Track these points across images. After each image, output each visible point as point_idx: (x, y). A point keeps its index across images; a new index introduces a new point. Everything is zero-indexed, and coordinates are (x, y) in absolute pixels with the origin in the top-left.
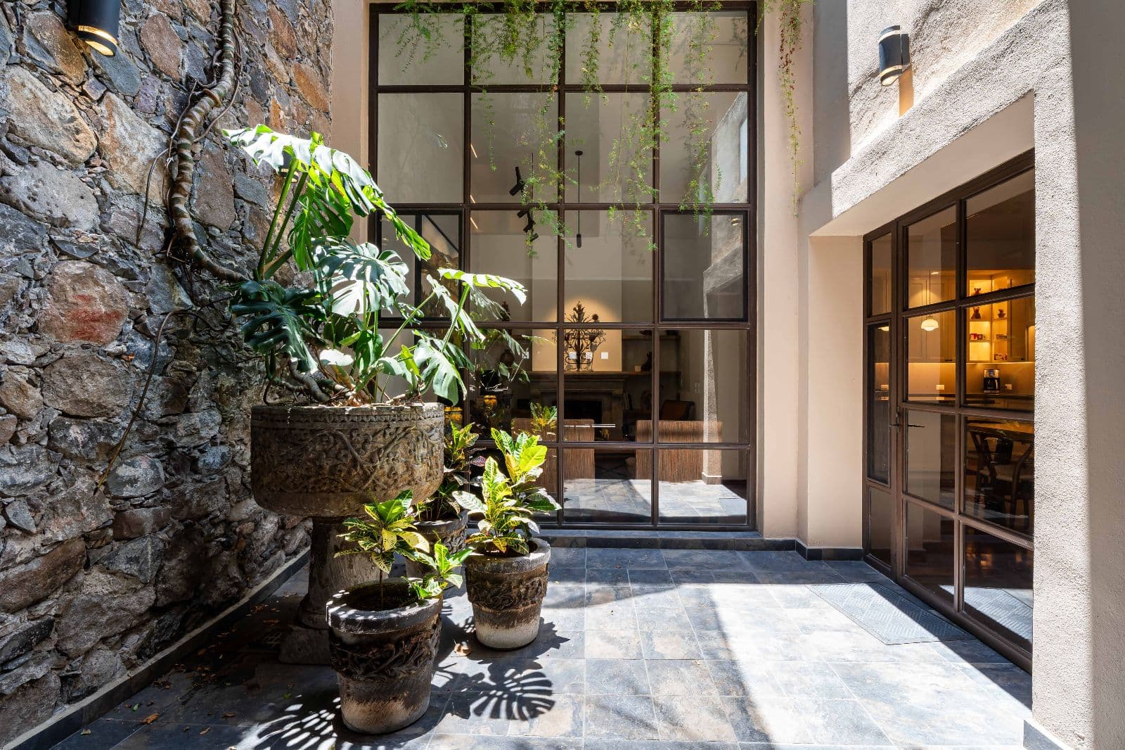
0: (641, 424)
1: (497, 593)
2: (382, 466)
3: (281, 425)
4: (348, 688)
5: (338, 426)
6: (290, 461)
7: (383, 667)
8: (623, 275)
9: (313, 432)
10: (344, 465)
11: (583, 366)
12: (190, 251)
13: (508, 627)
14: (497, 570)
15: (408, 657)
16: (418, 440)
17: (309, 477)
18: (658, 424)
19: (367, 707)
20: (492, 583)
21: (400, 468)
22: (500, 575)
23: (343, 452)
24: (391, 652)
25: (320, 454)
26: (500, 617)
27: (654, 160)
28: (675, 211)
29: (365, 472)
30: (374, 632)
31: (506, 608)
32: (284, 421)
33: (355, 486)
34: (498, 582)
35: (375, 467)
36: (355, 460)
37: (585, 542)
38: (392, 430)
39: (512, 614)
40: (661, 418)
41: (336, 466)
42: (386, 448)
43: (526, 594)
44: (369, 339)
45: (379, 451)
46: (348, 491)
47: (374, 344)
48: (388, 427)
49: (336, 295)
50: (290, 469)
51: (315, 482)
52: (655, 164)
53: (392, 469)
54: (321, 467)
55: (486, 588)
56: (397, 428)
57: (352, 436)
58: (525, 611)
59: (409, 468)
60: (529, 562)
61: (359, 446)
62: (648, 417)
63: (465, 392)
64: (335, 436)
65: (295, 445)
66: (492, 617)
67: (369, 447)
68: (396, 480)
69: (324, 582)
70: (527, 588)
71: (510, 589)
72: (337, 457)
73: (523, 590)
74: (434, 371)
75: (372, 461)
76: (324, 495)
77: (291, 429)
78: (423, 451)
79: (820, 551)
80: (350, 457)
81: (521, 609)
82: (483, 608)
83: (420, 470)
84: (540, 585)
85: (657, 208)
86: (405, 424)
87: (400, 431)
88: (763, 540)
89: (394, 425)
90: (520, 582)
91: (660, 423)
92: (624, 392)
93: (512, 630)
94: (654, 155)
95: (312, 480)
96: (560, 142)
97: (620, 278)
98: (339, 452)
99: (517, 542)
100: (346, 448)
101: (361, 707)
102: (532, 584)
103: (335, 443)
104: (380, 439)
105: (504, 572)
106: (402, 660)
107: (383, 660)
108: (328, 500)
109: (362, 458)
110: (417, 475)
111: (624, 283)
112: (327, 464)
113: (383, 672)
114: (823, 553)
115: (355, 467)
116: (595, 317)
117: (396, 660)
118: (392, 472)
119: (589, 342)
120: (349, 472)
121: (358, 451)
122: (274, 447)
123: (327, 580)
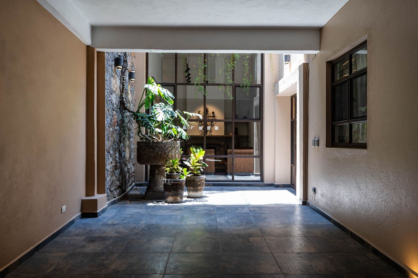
0: (229, 150)
1: (194, 184)
2: (170, 154)
3: (149, 145)
4: (169, 194)
5: (162, 145)
6: (152, 152)
7: (177, 189)
8: (224, 98)
9: (157, 146)
10: (163, 153)
11: (208, 133)
12: (125, 106)
13: (196, 192)
14: (194, 178)
15: (181, 188)
16: (177, 149)
17: (156, 156)
18: (234, 150)
19: (173, 197)
20: (193, 182)
21: (174, 155)
22: (195, 180)
23: (163, 151)
24: (178, 186)
25: (158, 151)
26: (195, 189)
27: (233, 73)
28: (239, 86)
29: (167, 155)
30: (175, 182)
31: (196, 187)
32: (150, 144)
33: (165, 158)
34: (194, 181)
35: (169, 154)
36: (165, 152)
37: (212, 184)
38: (172, 146)
39: (197, 189)
40: (235, 148)
41: (161, 153)
42: (171, 150)
43: (200, 184)
44: (164, 126)
45: (170, 151)
46: (164, 159)
47: (166, 127)
48: (171, 145)
49: (157, 116)
50: (152, 154)
51: (157, 157)
52: (233, 74)
53: (172, 155)
54: (158, 154)
55: (192, 183)
56: (173, 146)
57: (165, 147)
58: (200, 188)
59: (175, 155)
60: (201, 177)
61: (166, 149)
62: (231, 148)
63: (188, 138)
64: (161, 147)
65: (153, 149)
66: (193, 190)
67: (168, 149)
68: (173, 157)
69: (154, 182)
70: (201, 183)
71: (197, 183)
72: (162, 152)
73: (200, 183)
74: (182, 133)
75: (168, 153)
76: (159, 160)
77: (152, 146)
78: (177, 152)
79: (279, 185)
80: (164, 151)
81: (199, 188)
82: (191, 188)
83: (177, 156)
84: (203, 183)
85: (234, 85)
86: (174, 145)
87: (174, 146)
88: (264, 184)
89: (172, 145)
90: (199, 181)
91: (235, 150)
92: (225, 144)
93: (197, 193)
94: (233, 71)
95: (157, 156)
96: (205, 68)
97: (224, 99)
98: (162, 151)
99: (198, 173)
100: (163, 150)
101: (172, 198)
102: (202, 182)
103: (161, 149)
104: (170, 148)
105: (196, 179)
106: (180, 189)
107: (177, 188)
108: (160, 161)
109: (167, 152)
110: (176, 157)
111: (224, 100)
112: (160, 153)
113: (176, 190)
114: (280, 186)
115: (165, 154)
116: (213, 113)
117: (179, 189)
118: (172, 156)
119: (211, 123)
120: (164, 155)
121: (166, 150)
122: (147, 150)
123: (155, 181)
